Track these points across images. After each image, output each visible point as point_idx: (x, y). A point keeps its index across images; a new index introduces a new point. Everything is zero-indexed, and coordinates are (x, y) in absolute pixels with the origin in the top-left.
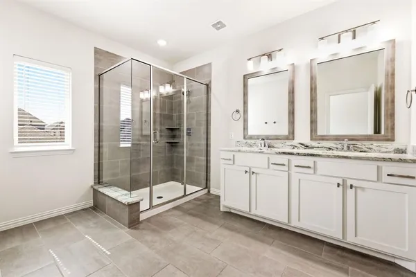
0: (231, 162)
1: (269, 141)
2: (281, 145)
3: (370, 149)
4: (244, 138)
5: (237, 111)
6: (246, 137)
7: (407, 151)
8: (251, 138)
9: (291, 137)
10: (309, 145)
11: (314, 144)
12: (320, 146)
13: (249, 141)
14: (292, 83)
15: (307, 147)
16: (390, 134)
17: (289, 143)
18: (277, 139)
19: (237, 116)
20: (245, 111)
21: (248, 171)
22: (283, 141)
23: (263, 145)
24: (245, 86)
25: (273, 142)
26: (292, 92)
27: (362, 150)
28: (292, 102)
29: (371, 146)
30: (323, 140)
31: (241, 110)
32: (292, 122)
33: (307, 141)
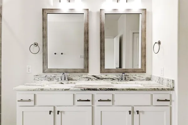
0: (32, 103)
1: (68, 74)
2: (79, 78)
3: (135, 78)
4: (44, 72)
5: (36, 44)
6: (45, 71)
7: (151, 79)
8: (51, 71)
9: (86, 70)
10: (99, 76)
11: (103, 76)
12: (107, 77)
13: (49, 75)
14: (87, 25)
15: (98, 78)
16: (144, 69)
17: (84, 75)
18: (75, 72)
19: (36, 49)
20: (45, 45)
21: (53, 110)
22: (79, 74)
23: (63, 78)
24: (44, 20)
25: (71, 75)
26: (87, 33)
27: (131, 79)
28: (87, 41)
29: (135, 77)
30: (109, 72)
31: (40, 44)
32: (86, 58)
33: (98, 74)
